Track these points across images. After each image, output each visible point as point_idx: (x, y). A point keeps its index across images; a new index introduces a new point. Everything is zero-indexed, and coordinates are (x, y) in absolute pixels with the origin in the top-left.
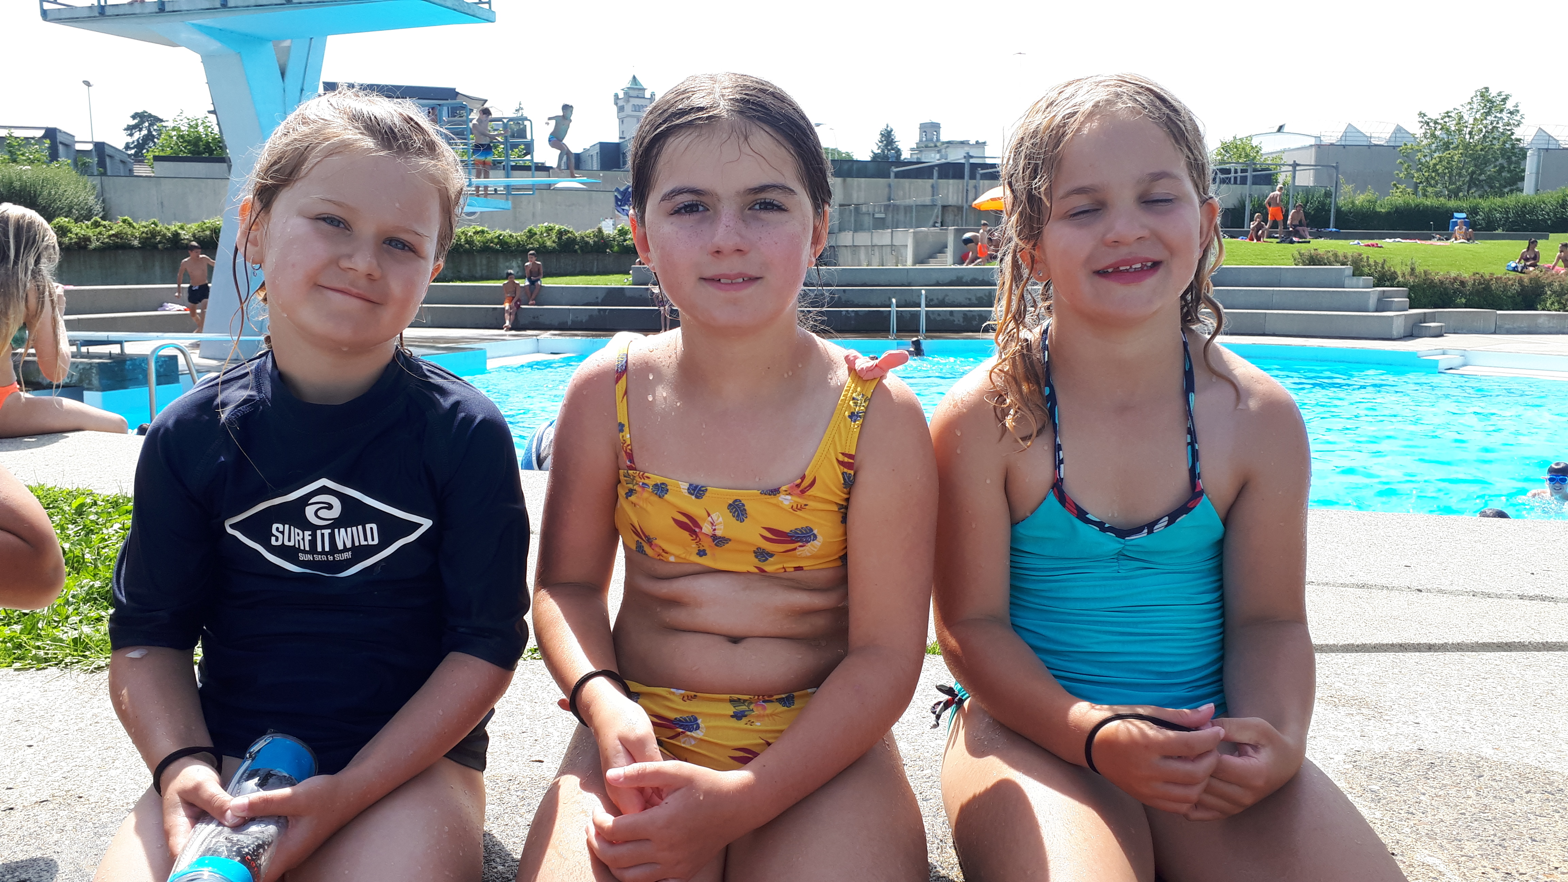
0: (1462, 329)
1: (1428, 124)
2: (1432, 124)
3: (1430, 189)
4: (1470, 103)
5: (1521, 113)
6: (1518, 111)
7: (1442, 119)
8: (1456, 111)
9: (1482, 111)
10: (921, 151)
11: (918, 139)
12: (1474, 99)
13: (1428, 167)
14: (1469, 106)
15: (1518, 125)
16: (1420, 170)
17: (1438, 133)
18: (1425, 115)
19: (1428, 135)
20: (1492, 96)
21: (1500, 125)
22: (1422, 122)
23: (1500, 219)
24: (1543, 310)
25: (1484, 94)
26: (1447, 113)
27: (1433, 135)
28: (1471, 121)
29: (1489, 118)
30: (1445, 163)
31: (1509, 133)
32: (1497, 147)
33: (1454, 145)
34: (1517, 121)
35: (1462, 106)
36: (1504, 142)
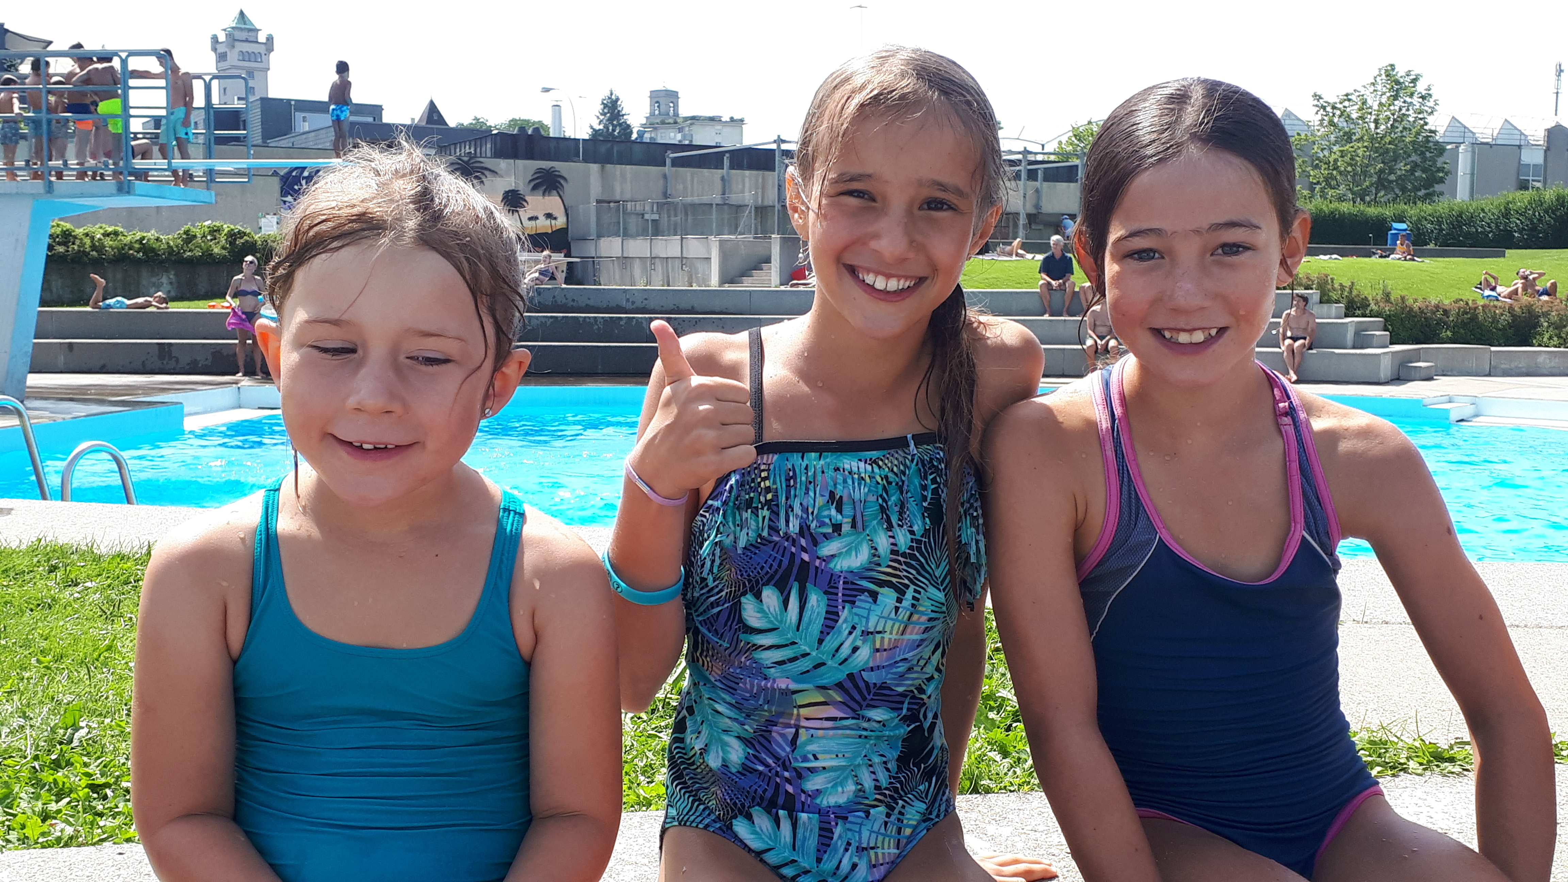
0: (1452, 370)
1: (1324, 108)
2: (1329, 109)
3: (1331, 192)
4: (1373, 84)
5: (1434, 98)
6: (1430, 95)
7: (1341, 103)
8: (1357, 94)
9: (1388, 94)
10: (655, 129)
11: (648, 111)
12: (1378, 79)
13: (1328, 163)
14: (1372, 88)
15: (1432, 112)
16: (1317, 167)
17: (1336, 120)
18: (1321, 98)
19: (1326, 123)
20: (1399, 75)
21: (1411, 112)
22: (1317, 106)
23: (1432, 231)
24: (1540, 345)
25: (1389, 72)
26: (1347, 95)
27: (1332, 123)
28: (1376, 107)
29: (1396, 103)
30: (1347, 159)
31: (1422, 122)
32: (1408, 140)
33: (1357, 136)
34: (1430, 107)
35: (1364, 87)
36: (1418, 134)
